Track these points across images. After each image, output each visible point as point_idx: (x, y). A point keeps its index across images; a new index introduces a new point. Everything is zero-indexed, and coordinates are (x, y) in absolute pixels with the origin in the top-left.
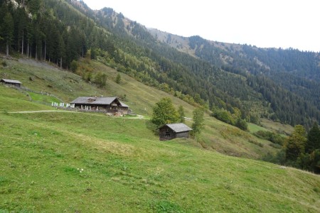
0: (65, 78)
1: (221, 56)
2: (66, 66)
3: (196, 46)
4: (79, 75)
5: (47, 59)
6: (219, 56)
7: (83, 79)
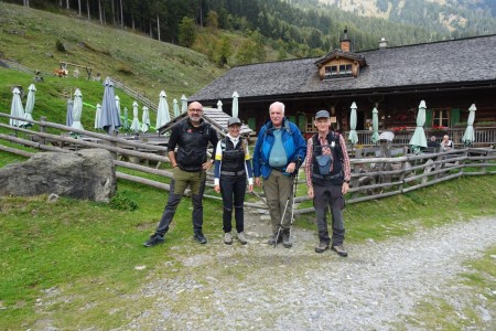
0: (168, 55)
1: (441, 17)
2: (169, 36)
3: (390, 5)
4: (200, 51)
5: (128, 24)
6: (436, 17)
7: (211, 60)
